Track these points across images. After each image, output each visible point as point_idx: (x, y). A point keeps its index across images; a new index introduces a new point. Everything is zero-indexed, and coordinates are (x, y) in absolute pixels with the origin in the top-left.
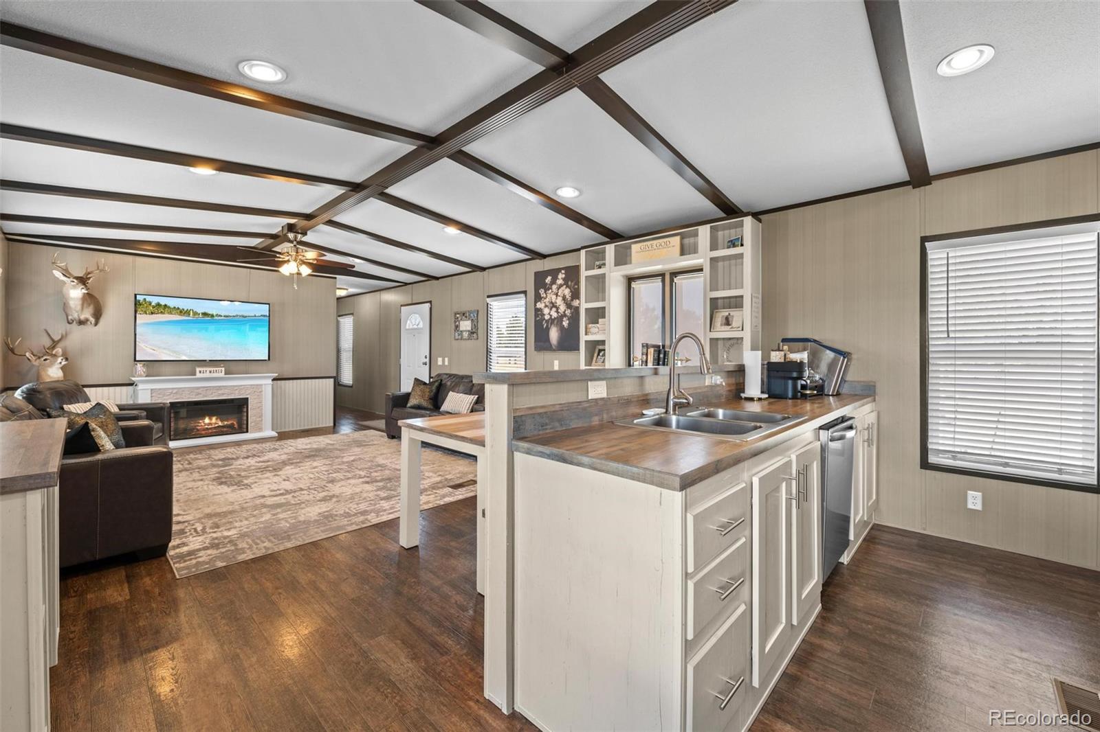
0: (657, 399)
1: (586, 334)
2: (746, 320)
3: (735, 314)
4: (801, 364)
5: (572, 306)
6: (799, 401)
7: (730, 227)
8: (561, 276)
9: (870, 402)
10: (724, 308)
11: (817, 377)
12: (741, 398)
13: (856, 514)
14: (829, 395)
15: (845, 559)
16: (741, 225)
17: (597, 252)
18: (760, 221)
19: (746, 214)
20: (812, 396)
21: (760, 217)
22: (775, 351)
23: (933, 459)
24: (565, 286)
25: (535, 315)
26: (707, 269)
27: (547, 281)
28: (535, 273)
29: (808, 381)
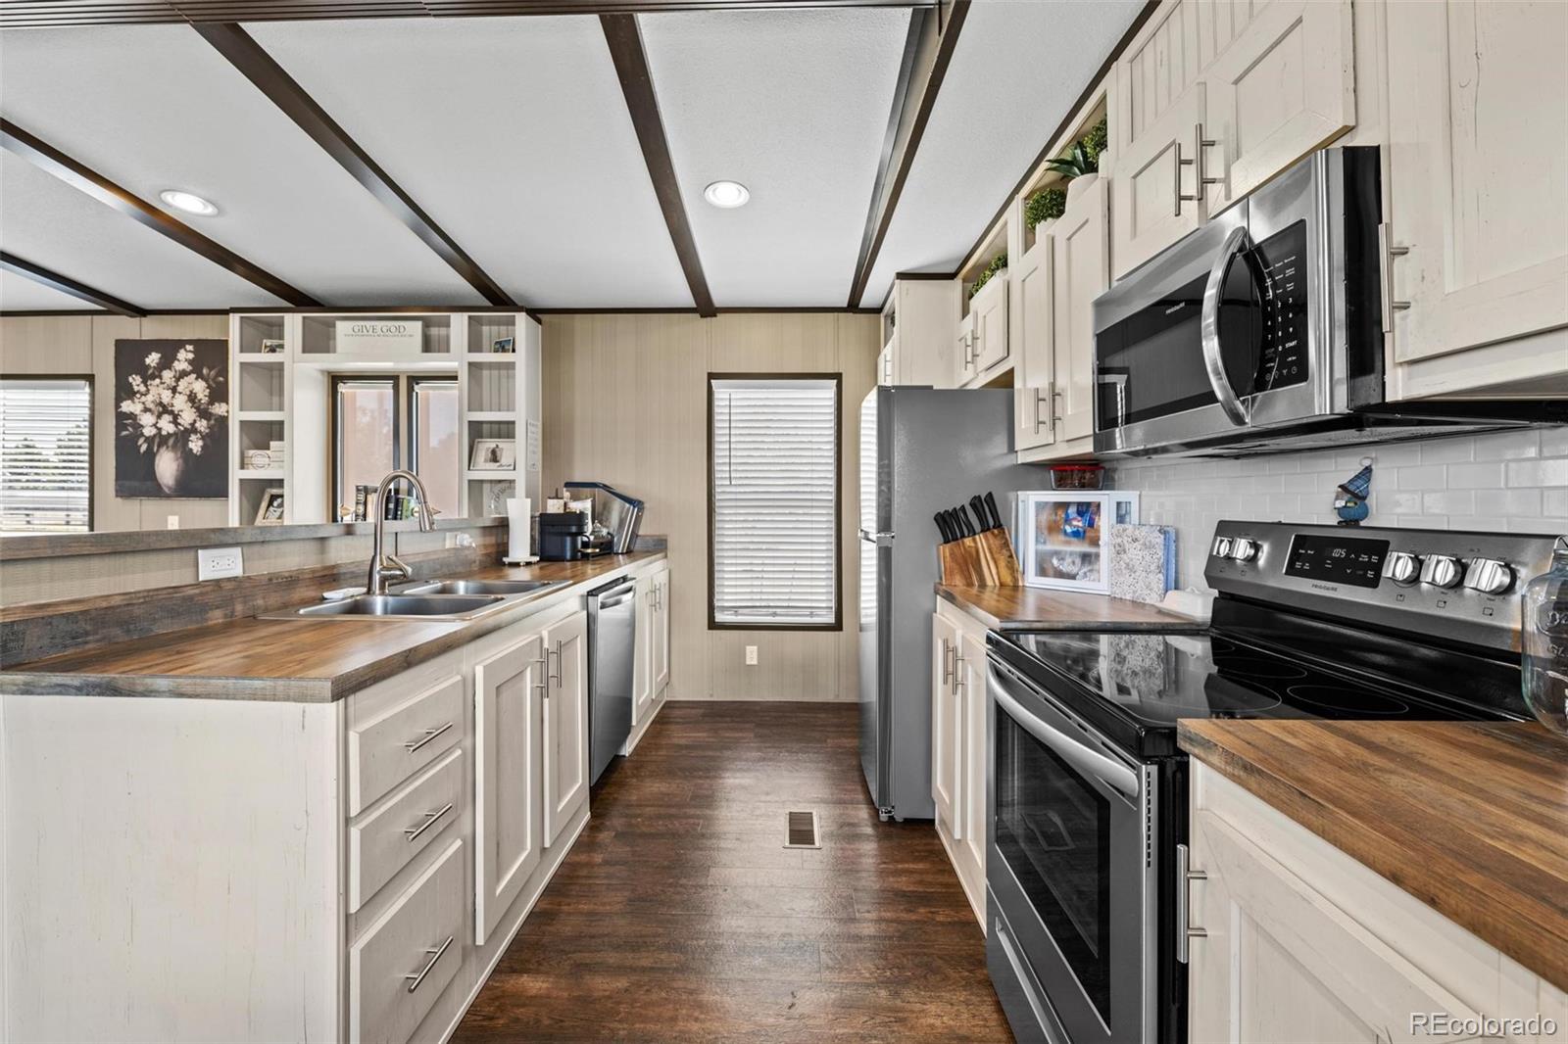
0: (352, 572)
1: (242, 466)
2: (521, 455)
3: (503, 444)
4: (581, 515)
5: (211, 414)
6: (579, 563)
7: (499, 322)
8: (184, 356)
9: (659, 559)
10: (491, 438)
11: (604, 532)
12: (504, 564)
13: (641, 691)
14: (619, 554)
15: (627, 750)
16: (512, 322)
17: (270, 324)
18: (539, 321)
19: (520, 309)
20: (595, 555)
21: (539, 316)
22: (553, 498)
23: (720, 617)
24: (194, 376)
25: (117, 427)
26: (463, 376)
27: (148, 361)
28: (117, 341)
29: (592, 538)
